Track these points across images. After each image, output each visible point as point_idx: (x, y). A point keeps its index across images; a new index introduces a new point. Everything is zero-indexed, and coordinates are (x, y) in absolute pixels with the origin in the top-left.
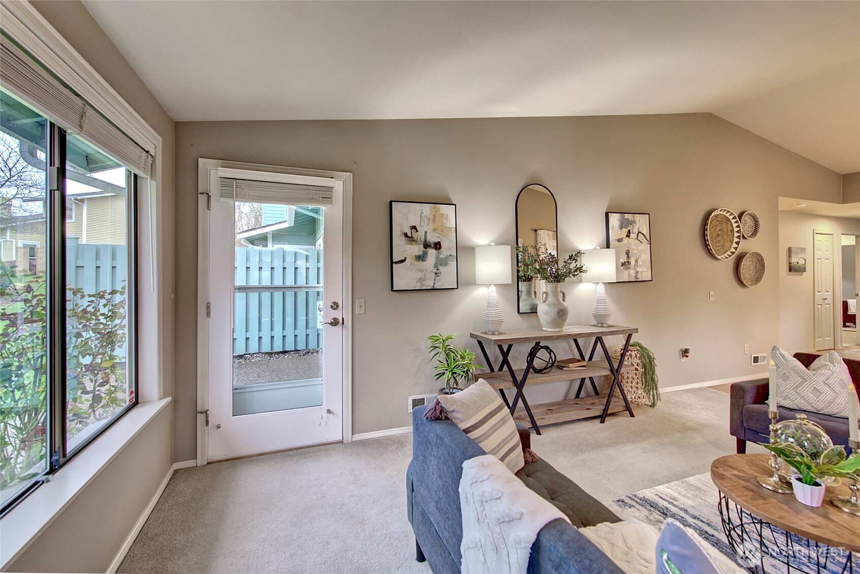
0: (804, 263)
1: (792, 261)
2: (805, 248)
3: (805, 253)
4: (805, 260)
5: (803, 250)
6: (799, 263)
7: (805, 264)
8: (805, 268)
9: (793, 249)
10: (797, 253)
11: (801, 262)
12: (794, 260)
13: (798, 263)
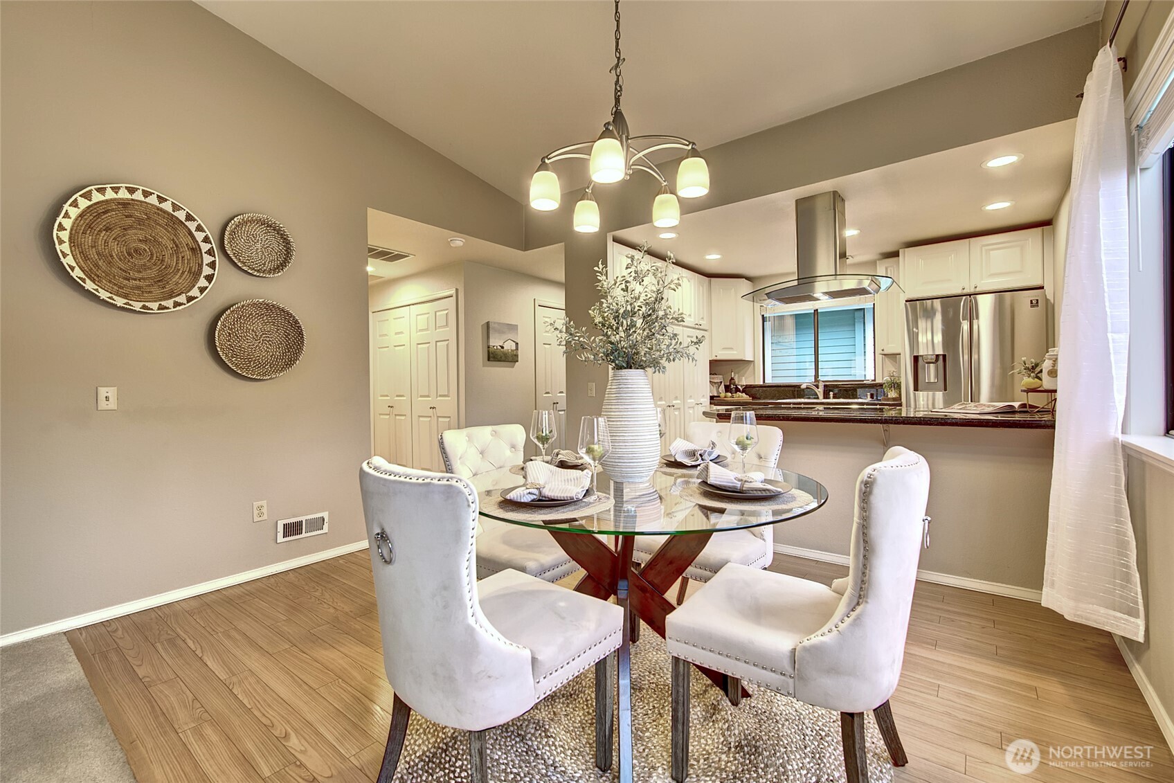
0: (514, 348)
1: (491, 344)
2: (517, 325)
3: (517, 333)
4: (517, 344)
5: (513, 328)
6: (505, 348)
7: (517, 349)
8: (517, 356)
9: (491, 325)
10: (501, 332)
11: (509, 346)
12: (495, 342)
13: (502, 347)
